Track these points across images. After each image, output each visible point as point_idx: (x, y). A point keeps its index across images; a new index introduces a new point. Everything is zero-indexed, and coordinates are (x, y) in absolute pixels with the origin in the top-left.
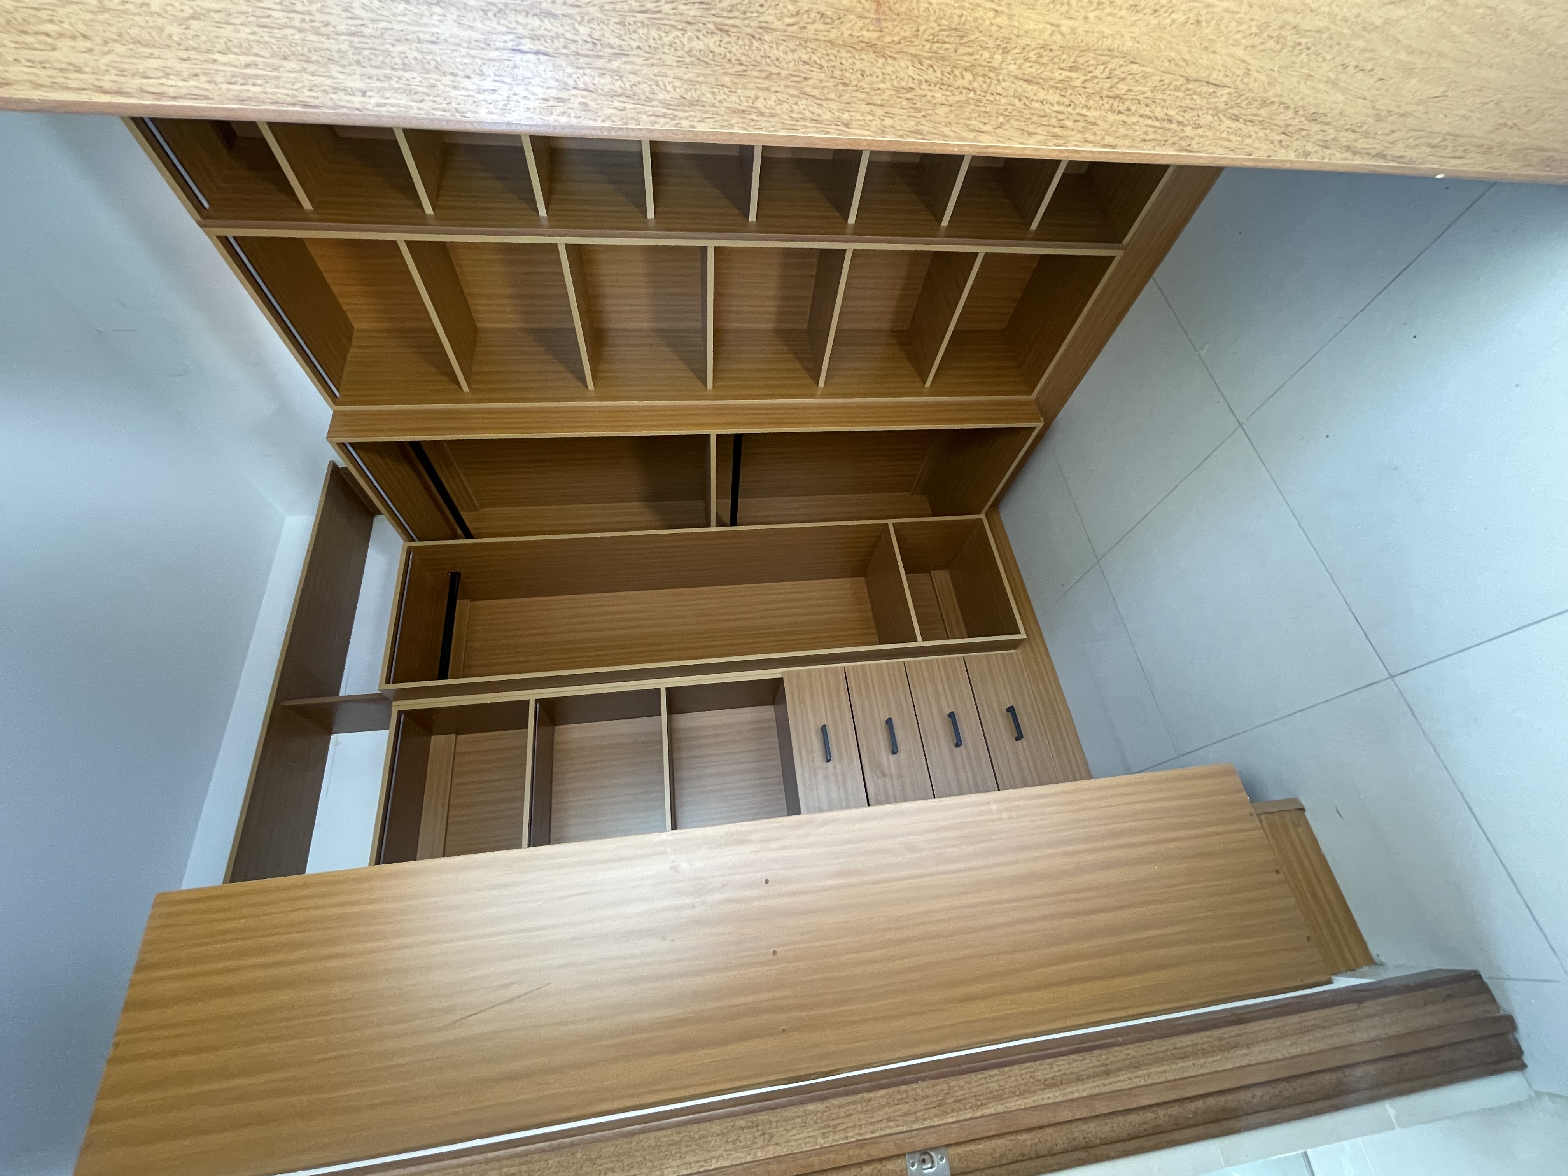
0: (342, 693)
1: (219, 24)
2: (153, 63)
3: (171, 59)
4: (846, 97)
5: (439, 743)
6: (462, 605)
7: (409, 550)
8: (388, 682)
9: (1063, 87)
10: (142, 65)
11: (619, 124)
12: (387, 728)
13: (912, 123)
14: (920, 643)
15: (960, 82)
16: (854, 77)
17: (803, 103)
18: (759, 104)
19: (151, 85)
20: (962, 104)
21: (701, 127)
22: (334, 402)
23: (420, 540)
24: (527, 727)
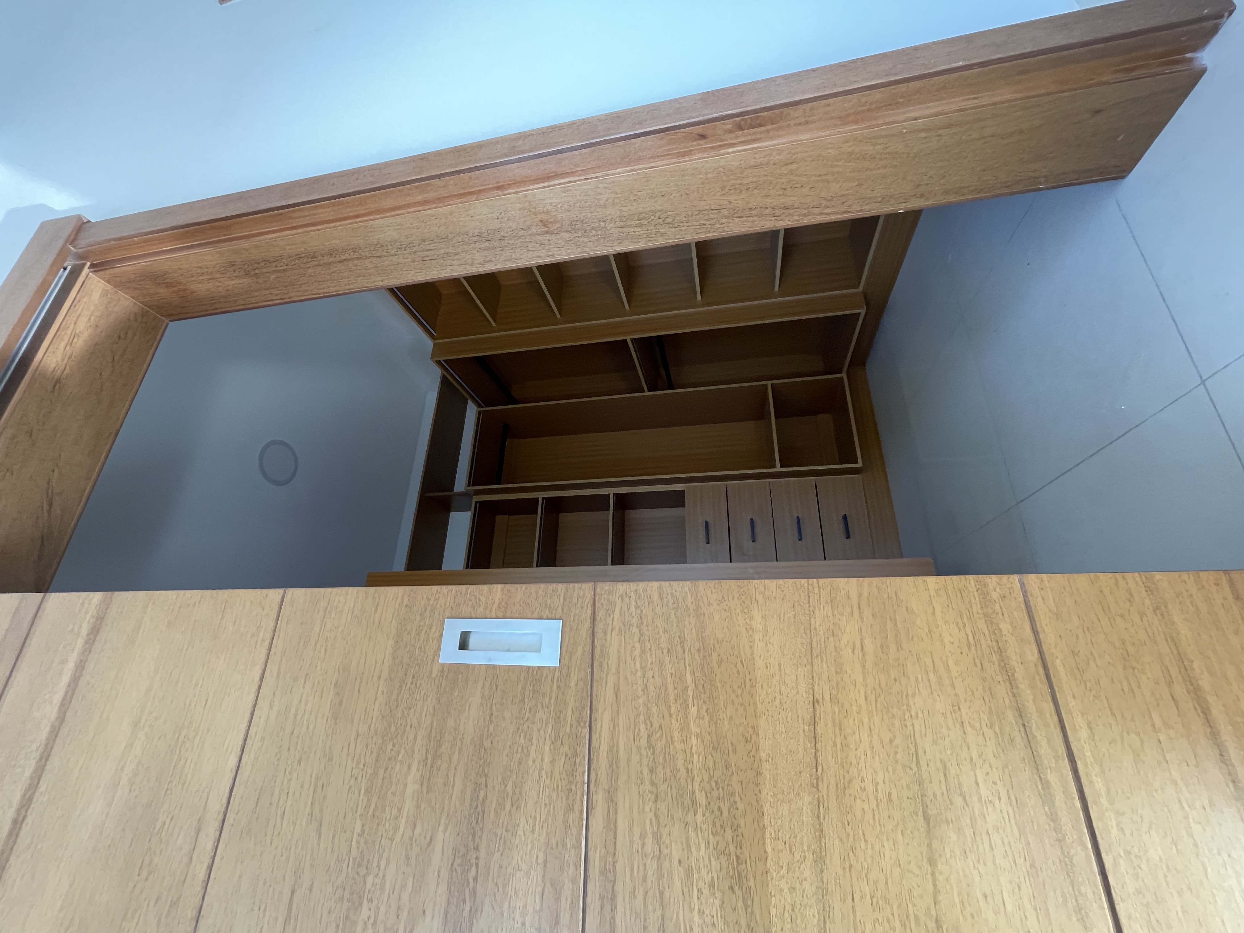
0: (455, 490)
1: (339, 273)
2: (324, 286)
3: (328, 284)
4: (546, 248)
5: (500, 519)
6: (508, 442)
7: (480, 413)
8: (469, 485)
9: (640, 226)
10: (322, 287)
11: (466, 272)
12: (469, 510)
13: (579, 249)
14: (778, 469)
15: (591, 234)
16: (547, 242)
17: (530, 253)
18: (514, 256)
19: (325, 291)
20: (598, 240)
21: (495, 268)
22: (434, 339)
23: (486, 406)
24: (537, 513)
